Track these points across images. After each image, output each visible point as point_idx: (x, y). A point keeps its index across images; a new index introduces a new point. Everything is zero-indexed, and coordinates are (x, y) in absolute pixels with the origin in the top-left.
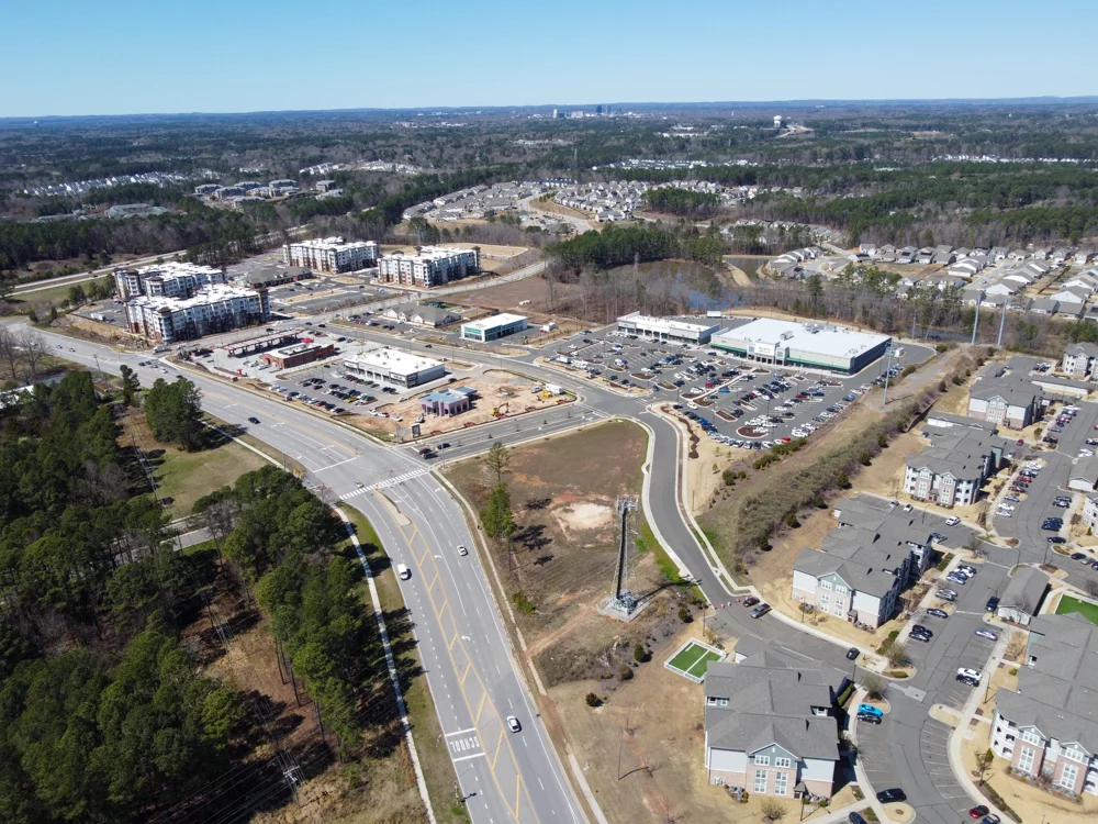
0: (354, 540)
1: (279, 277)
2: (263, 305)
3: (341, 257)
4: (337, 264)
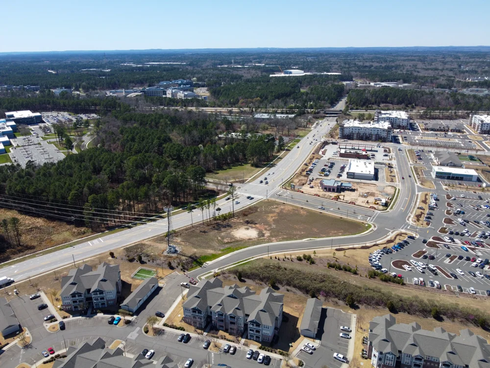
1: (440, 128)
2: (388, 134)
3: (486, 126)
4: (481, 129)
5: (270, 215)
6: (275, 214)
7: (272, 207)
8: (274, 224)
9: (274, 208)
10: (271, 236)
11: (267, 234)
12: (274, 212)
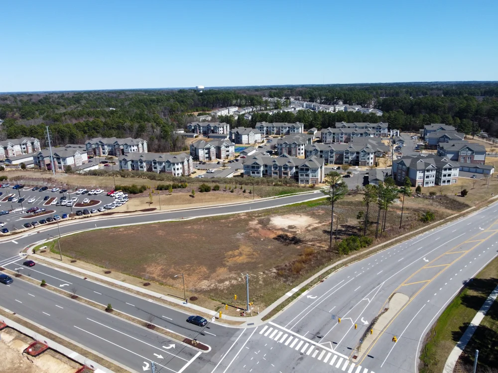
0: (478, 319)
5: (242, 259)
6: (230, 262)
7: (234, 282)
8: (238, 240)
9: (230, 279)
10: (246, 221)
11: (254, 223)
12: (231, 269)
